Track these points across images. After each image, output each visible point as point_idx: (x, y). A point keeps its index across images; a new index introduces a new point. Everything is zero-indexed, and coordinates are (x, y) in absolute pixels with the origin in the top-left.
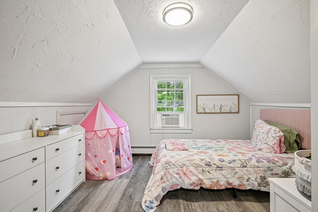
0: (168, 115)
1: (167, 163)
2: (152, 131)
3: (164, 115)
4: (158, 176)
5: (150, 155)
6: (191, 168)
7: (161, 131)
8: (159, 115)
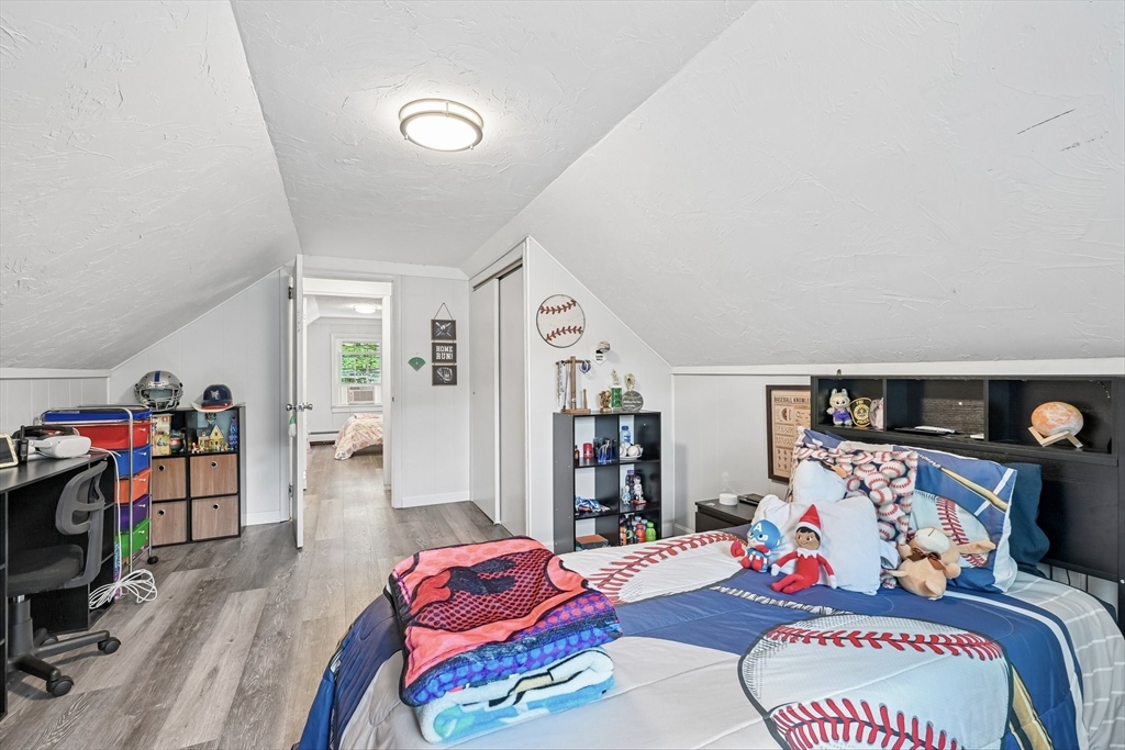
0: (358, 388)
1: (358, 425)
2: (334, 410)
3: (351, 388)
4: (349, 436)
5: (333, 443)
6: (379, 428)
7: (347, 410)
8: (345, 388)
